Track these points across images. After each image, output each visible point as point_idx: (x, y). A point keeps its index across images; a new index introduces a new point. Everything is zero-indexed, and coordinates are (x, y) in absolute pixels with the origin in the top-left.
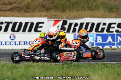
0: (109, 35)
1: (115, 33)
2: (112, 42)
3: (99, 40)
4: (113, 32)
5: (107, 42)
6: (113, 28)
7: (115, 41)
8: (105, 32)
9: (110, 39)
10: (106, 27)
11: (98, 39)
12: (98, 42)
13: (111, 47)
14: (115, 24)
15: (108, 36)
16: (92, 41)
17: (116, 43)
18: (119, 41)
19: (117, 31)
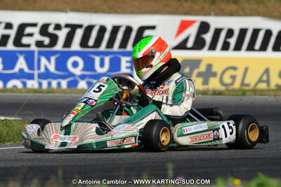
0: (21, 53)
1: (33, 48)
2: (26, 70)
4: (28, 46)
5: (16, 70)
6: (31, 35)
7: (33, 70)
8: (10, 46)
9: (21, 64)
10: (12, 33)
13: (24, 84)
14: (34, 25)
15: (18, 55)
17: (36, 73)
18: (42, 70)
19: (39, 44)
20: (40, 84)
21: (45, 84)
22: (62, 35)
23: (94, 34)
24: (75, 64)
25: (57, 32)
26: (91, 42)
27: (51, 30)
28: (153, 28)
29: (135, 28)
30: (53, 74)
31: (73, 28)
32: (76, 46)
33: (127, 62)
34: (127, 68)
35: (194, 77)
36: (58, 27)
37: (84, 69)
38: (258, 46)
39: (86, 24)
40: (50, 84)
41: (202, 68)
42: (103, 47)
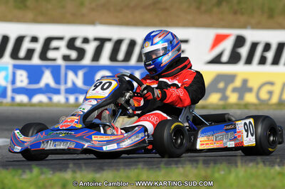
0: (47, 67)
1: (60, 62)
2: (52, 84)
3: (22, 81)
4: (54, 60)
5: (42, 84)
6: (57, 49)
7: (59, 84)
8: (36, 60)
9: (47, 78)
10: (38, 47)
11: (18, 78)
12: (19, 84)
13: (50, 99)
14: (61, 38)
15: (44, 69)
16: (3, 83)
17: (62, 88)
18: (70, 84)
19: (66, 58)
20: (67, 99)
21: (72, 99)
22: (90, 49)
23: (124, 48)
25: (85, 46)
26: (121, 56)
27: (78, 43)
28: (186, 41)
31: (102, 41)
32: (105, 60)
35: (229, 92)
36: (86, 41)
39: (115, 38)
40: (77, 99)
41: (238, 83)
42: (133, 61)
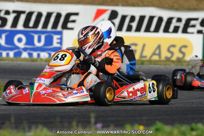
22: (10, 18)
23: (34, 18)
24: (20, 40)
25: (7, 17)
26: (31, 24)
27: (2, 14)
28: (77, 14)
29: (64, 14)
30: (4, 47)
31: (19, 13)
32: (20, 27)
33: (58, 39)
34: (58, 43)
36: (7, 13)
37: (26, 44)
38: (153, 28)
39: (27, 11)
42: (40, 28)
